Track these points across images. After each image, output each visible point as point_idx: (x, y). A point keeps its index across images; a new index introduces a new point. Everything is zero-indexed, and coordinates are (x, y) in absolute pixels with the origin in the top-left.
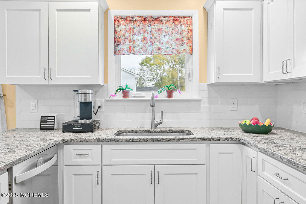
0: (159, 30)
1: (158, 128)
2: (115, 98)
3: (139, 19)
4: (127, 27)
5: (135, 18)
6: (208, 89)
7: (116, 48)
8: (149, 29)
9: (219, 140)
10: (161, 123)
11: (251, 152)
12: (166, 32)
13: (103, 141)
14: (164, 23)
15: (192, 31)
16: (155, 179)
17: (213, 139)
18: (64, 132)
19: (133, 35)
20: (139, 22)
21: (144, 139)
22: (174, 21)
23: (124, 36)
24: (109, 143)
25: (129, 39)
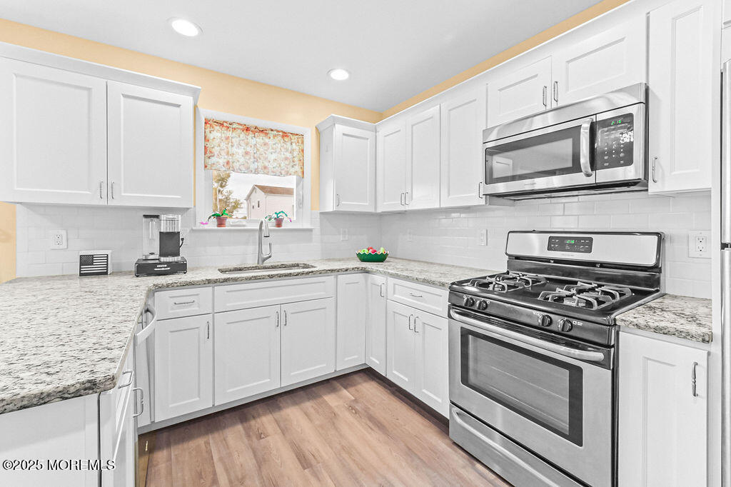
0: (265, 144)
1: (267, 263)
2: (206, 227)
3: (241, 127)
4: (223, 135)
5: (234, 126)
6: (320, 218)
7: (208, 160)
8: (253, 142)
9: (347, 270)
10: (270, 257)
11: (379, 279)
12: (273, 148)
13: (216, 282)
14: (272, 138)
15: (303, 151)
16: (281, 321)
17: (341, 270)
18: (137, 276)
19: (232, 146)
20: (239, 131)
21: (269, 276)
22: (283, 136)
23: (219, 146)
24: (226, 283)
25: (226, 150)
